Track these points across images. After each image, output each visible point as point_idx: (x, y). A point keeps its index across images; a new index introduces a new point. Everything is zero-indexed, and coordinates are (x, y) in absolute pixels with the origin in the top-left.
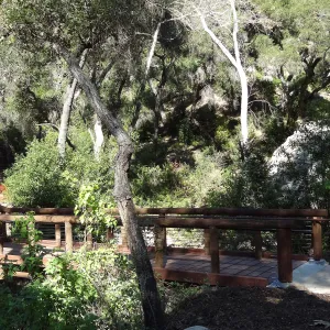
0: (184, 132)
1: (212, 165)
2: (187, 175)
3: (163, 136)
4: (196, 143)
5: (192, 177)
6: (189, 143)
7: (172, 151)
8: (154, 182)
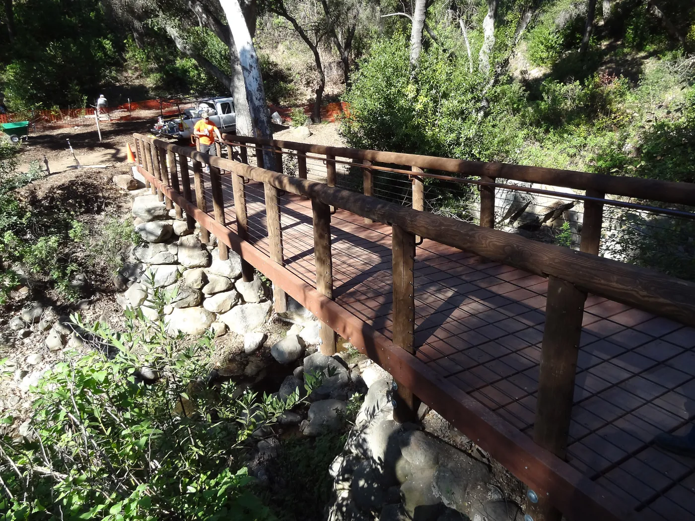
0: (636, 30)
1: (671, 78)
2: (622, 94)
3: (600, 39)
4: (651, 48)
5: (629, 98)
6: (640, 48)
7: (610, 61)
8: (568, 105)
